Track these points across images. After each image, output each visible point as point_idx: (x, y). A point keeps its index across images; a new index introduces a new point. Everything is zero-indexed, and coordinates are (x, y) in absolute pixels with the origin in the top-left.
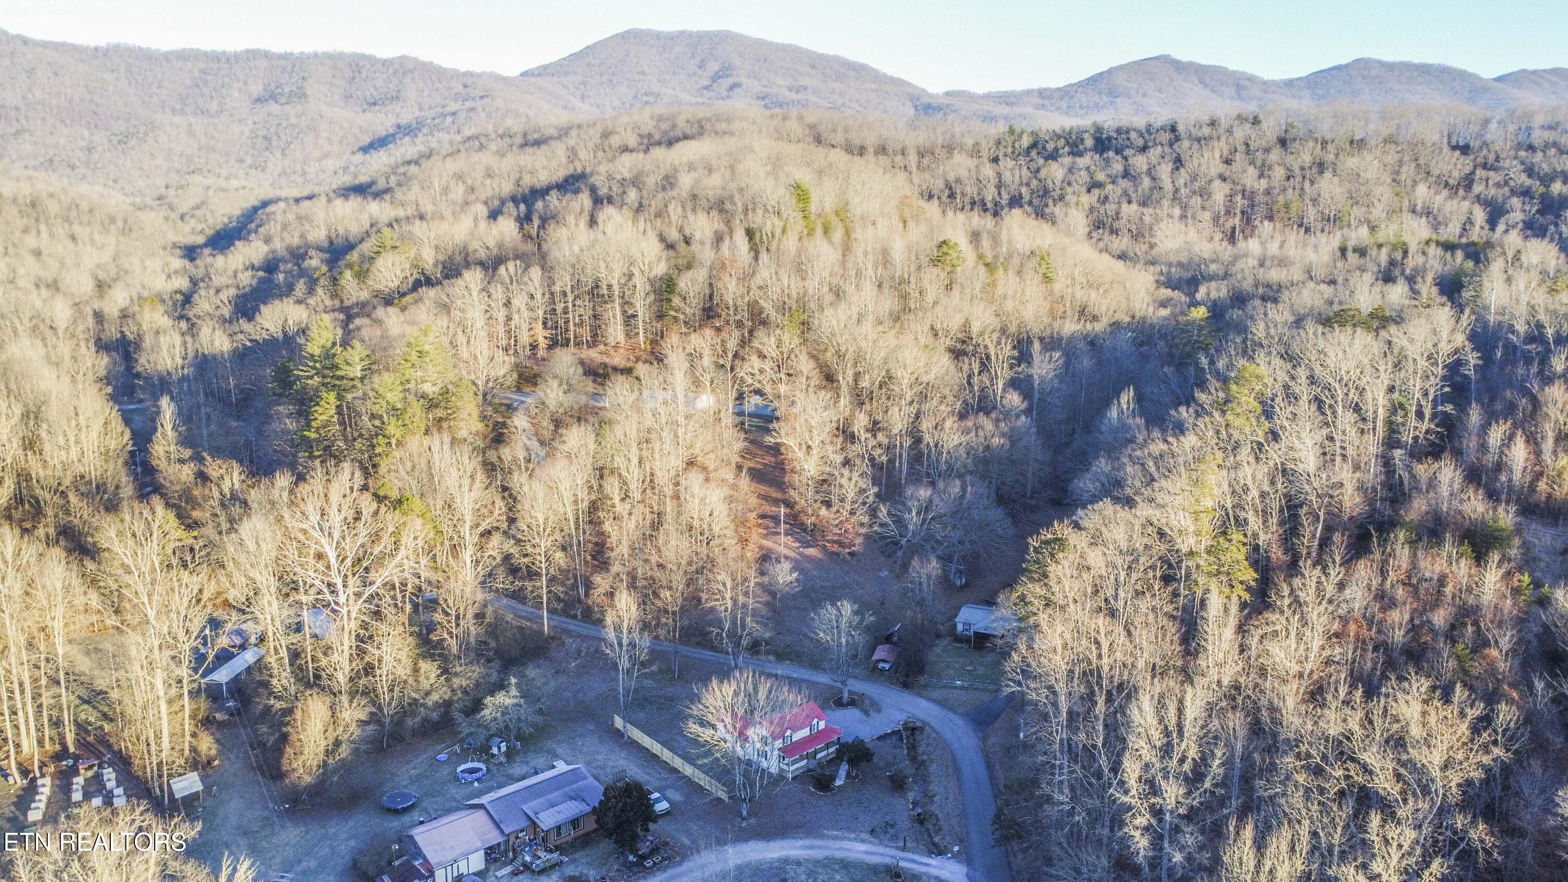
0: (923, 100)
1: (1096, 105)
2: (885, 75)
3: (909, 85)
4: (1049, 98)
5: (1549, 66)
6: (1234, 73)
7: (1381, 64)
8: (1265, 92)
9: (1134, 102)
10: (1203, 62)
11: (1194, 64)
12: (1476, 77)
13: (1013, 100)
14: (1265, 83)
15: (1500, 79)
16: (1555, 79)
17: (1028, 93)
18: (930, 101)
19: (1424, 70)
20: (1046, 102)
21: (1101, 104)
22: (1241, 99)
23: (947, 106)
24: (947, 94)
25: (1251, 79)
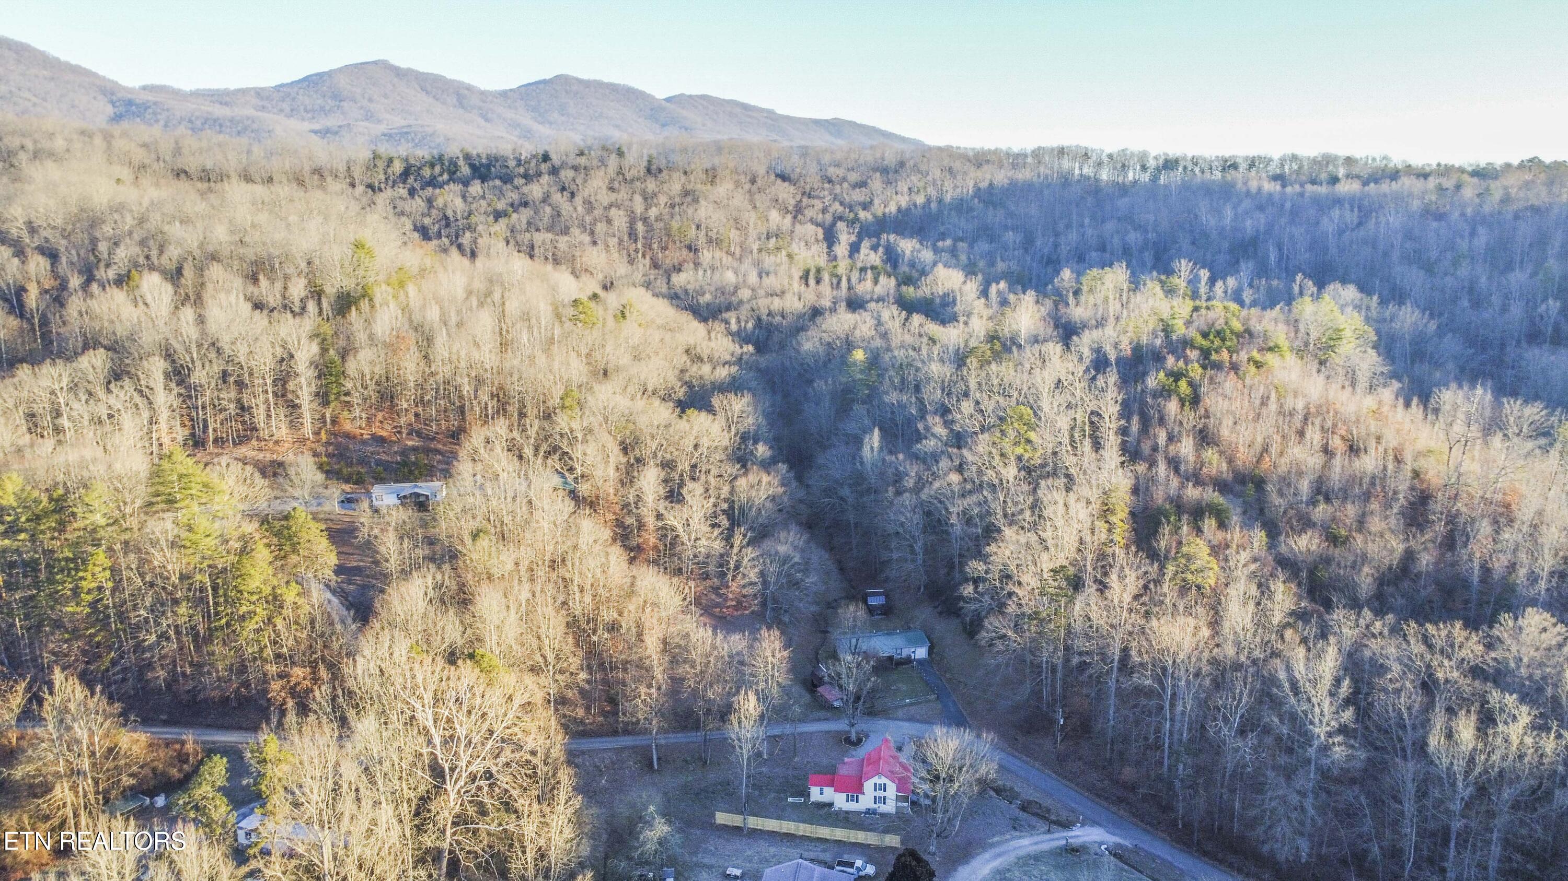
0: (120, 95)
1: (322, 108)
2: (57, 59)
3: (95, 75)
4: (268, 98)
5: (699, 93)
6: (452, 81)
7: (580, 81)
8: (484, 102)
9: (361, 108)
10: (422, 69)
11: (413, 71)
12: (653, 97)
13: (228, 99)
14: (483, 93)
15: (668, 100)
16: (705, 103)
17: (244, 91)
18: (129, 96)
19: (613, 88)
20: (265, 103)
21: (327, 108)
22: (463, 107)
23: (155, 103)
24: (144, 88)
25: (469, 88)
